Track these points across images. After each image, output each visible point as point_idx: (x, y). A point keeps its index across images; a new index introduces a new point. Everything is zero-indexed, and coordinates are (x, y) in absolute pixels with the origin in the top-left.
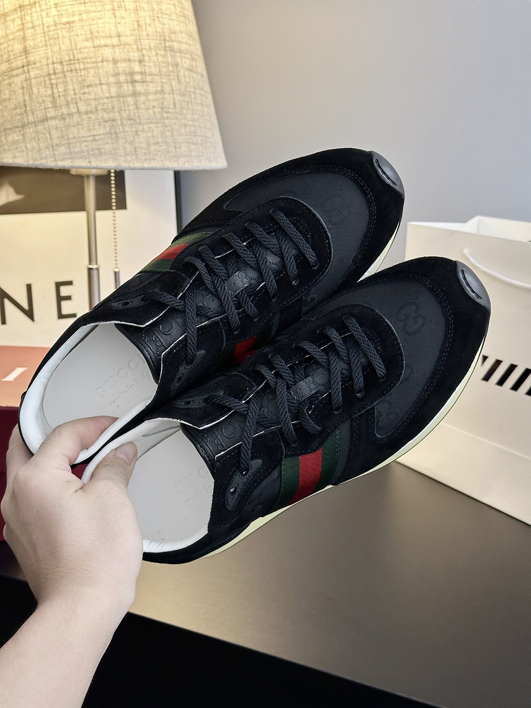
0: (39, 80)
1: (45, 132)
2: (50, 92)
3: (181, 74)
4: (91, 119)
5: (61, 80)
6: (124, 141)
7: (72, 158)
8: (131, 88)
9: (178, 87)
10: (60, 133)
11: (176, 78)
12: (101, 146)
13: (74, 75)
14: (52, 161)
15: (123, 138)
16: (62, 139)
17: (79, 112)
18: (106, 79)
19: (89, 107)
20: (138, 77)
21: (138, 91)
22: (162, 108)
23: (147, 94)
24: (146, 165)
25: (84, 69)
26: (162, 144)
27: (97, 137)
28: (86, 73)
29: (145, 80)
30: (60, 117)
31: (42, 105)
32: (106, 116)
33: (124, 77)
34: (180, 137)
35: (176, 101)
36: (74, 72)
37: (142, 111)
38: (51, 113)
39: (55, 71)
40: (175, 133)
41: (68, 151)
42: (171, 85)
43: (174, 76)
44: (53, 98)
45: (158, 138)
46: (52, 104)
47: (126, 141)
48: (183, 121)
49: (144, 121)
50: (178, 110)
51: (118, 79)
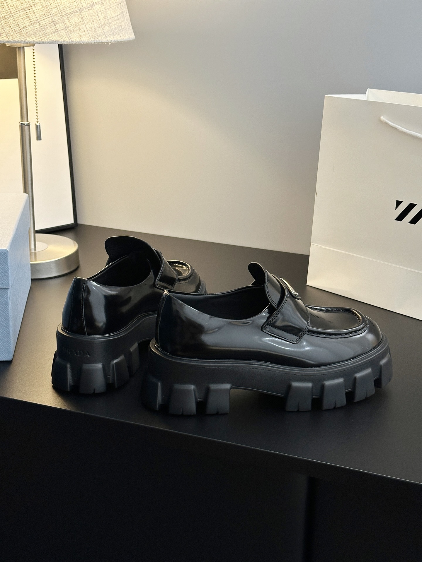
1: (95, 14)
7: (113, 34)
10: (103, 14)
41: (110, 29)
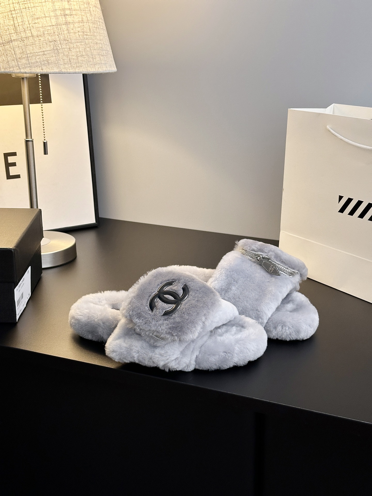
0: (4, 14)
1: (10, 49)
2: (12, 22)
3: (91, 9)
4: (41, 40)
5: (19, 15)
6: (63, 54)
7: (31, 67)
8: (64, 19)
9: (91, 18)
10: (21, 50)
11: (89, 11)
12: (49, 59)
13: (26, 11)
14: (18, 69)
15: (62, 53)
16: (23, 54)
17: (32, 36)
18: (49, 13)
19: (39, 32)
20: (68, 12)
21: (68, 21)
22: (83, 32)
23: (73, 23)
24: (77, 71)
25: (34, 7)
26: (85, 56)
27: (46, 53)
28: (35, 9)
29: (72, 14)
30: (21, 39)
31: (8, 31)
32: (50, 38)
33: (59, 11)
34: (94, 51)
35: (90, 27)
36: (28, 9)
37: (72, 34)
38: (14, 37)
39: (14, 9)
40: (92, 49)
41: (27, 62)
42: (87, 17)
43: (88, 11)
44: (15, 27)
45: (82, 52)
46: (14, 30)
47: (64, 55)
48: (95, 40)
49: (73, 41)
50: (92, 33)
51: (56, 13)
